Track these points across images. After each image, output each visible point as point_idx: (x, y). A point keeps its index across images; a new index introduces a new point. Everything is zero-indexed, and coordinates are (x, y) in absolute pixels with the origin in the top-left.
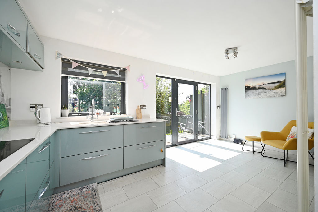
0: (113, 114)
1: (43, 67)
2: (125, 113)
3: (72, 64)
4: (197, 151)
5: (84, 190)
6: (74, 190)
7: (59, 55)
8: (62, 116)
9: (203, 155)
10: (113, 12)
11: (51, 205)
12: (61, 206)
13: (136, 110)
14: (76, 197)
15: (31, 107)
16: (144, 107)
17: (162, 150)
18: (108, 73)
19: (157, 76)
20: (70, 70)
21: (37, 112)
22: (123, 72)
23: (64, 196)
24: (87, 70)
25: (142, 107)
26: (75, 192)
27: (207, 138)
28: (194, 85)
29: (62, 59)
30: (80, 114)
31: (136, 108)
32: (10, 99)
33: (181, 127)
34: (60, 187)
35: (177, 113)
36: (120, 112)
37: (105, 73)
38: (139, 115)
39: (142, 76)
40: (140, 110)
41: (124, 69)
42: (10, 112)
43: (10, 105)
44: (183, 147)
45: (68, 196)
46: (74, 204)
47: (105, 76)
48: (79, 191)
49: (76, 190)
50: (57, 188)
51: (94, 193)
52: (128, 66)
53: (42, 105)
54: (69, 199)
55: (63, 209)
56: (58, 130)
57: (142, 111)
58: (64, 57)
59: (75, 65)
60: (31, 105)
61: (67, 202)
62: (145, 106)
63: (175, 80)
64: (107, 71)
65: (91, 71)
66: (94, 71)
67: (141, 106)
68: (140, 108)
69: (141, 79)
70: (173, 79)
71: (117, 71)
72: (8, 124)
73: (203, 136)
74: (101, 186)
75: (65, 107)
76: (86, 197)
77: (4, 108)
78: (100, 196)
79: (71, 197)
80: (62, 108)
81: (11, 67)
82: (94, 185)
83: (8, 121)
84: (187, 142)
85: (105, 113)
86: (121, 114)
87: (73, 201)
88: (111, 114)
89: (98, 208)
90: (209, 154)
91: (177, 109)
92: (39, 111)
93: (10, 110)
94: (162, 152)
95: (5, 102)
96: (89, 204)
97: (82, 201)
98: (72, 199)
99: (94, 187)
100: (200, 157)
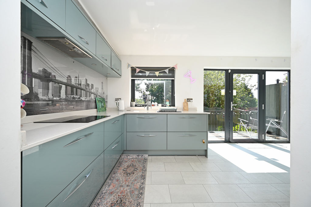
0: (164, 106)
1: (121, 75)
2: (174, 106)
3: (136, 70)
4: (256, 152)
5: (140, 157)
6: (134, 155)
7: (129, 65)
8: (131, 106)
9: (261, 158)
10: (154, 29)
11: (122, 159)
12: (126, 162)
13: (183, 103)
14: (135, 160)
15: (116, 100)
16: (191, 101)
17: (204, 141)
18: (160, 73)
19: (205, 70)
20: (136, 74)
21: (117, 103)
22: (172, 70)
23: (129, 157)
24: (145, 73)
25: (189, 100)
26: (135, 156)
27: (282, 141)
28: (258, 74)
29: (131, 67)
30: (142, 105)
31: (184, 101)
32: (107, 96)
33: (241, 124)
34: (126, 150)
35: (232, 107)
36: (169, 105)
37: (157, 73)
38: (185, 107)
39: (189, 72)
40: (187, 103)
41: (172, 68)
42: (107, 103)
43: (107, 99)
44: (239, 146)
45: (131, 157)
46: (133, 163)
47: (157, 76)
48: (137, 157)
49: (135, 155)
50: (125, 150)
51: (145, 161)
52: (176, 65)
53: (120, 99)
54: (131, 160)
55: (127, 163)
56: (125, 114)
57: (188, 104)
58: (131, 66)
59: (138, 70)
60: (116, 99)
61: (129, 161)
62: (192, 99)
63: (230, 71)
64: (159, 72)
65: (147, 73)
66: (150, 73)
67: (187, 99)
68: (187, 101)
69: (188, 75)
70: (226, 71)
71: (167, 71)
72: (106, 110)
73: (278, 139)
74: (150, 158)
75: (133, 101)
76: (140, 161)
77: (104, 100)
78: (148, 163)
79: (132, 159)
80: (132, 101)
81: (107, 77)
82: (146, 156)
83: (106, 108)
84: (247, 141)
85: (158, 105)
86: (170, 106)
87: (133, 161)
88: (162, 106)
89: (144, 169)
90: (274, 159)
91: (232, 103)
92: (119, 103)
93: (107, 101)
94: (204, 143)
95: (105, 97)
96: (140, 165)
97: (137, 163)
98: (132, 160)
99: (146, 157)
100: (256, 159)
